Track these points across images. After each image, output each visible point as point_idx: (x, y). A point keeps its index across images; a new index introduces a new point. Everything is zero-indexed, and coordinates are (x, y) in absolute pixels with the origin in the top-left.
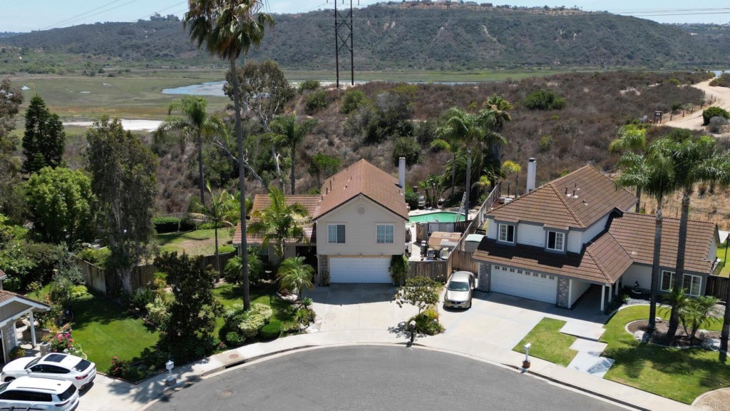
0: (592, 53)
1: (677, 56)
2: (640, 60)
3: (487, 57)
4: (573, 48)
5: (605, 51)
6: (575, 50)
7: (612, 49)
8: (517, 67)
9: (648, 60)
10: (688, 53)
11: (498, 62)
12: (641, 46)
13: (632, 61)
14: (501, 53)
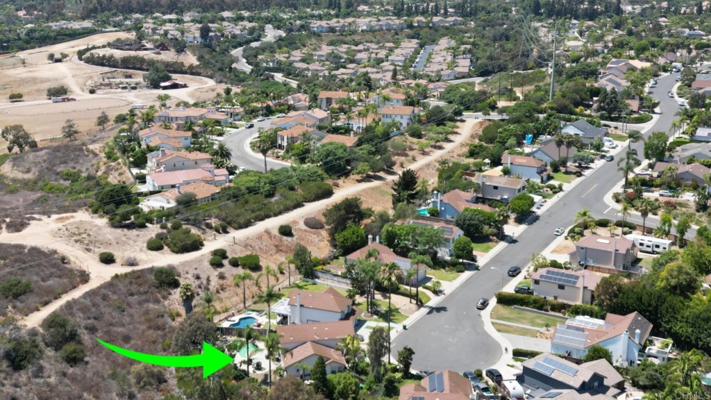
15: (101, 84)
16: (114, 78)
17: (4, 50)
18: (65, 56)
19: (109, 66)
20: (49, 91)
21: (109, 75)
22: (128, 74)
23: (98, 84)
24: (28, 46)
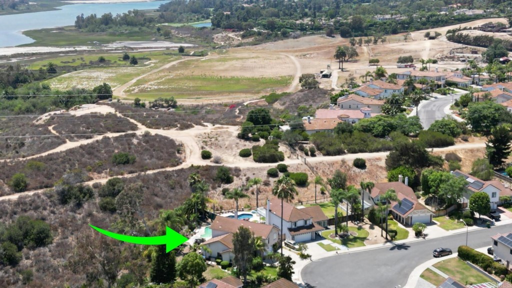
15: (446, 57)
16: (462, 53)
17: (404, 29)
18: (438, 35)
19: (464, 43)
20: (400, 58)
21: (459, 50)
22: (476, 50)
23: (444, 56)
24: (424, 27)
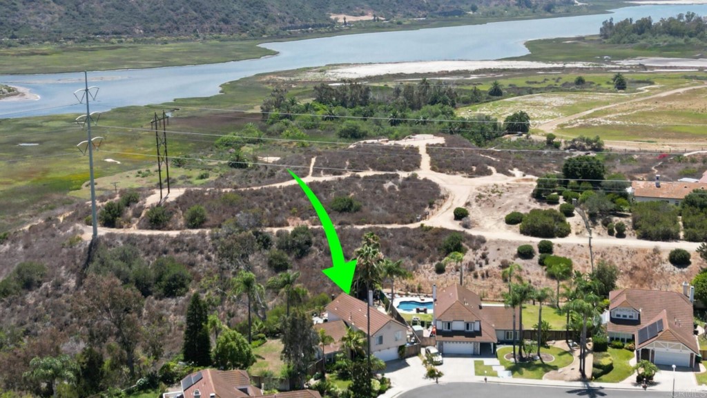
0: (180, 17)
1: (277, 19)
2: (237, 25)
3: (43, 24)
4: (155, 10)
5: (195, 14)
6: (158, 13)
7: (203, 11)
8: (90, 38)
9: (246, 25)
10: (287, 13)
11: (60, 32)
12: (236, 7)
13: (229, 27)
14: (61, 18)
